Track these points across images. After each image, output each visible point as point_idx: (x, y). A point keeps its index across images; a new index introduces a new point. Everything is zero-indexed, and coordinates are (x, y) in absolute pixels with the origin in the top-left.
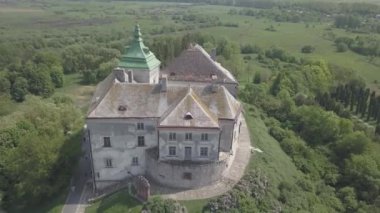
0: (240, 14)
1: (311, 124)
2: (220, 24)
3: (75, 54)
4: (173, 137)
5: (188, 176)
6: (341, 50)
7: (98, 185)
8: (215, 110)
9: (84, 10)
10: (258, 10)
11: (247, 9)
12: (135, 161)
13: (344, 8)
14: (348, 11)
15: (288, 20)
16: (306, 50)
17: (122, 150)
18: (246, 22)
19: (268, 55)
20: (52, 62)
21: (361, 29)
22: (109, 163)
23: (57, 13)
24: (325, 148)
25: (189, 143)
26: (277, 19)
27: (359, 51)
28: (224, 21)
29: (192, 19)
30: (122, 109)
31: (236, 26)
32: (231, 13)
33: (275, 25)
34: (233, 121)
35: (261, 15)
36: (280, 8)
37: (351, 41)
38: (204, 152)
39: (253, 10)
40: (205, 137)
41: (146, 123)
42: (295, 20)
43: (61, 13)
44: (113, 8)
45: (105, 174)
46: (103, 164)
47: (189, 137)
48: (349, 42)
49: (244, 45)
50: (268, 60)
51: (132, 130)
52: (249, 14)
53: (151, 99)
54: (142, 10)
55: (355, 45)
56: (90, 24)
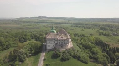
0: (74, 26)
1: (86, 45)
2: (68, 29)
3: (33, 34)
4: (60, 41)
5: (62, 47)
6: (100, 35)
7: (47, 50)
8: (66, 37)
9: (31, 25)
10: (79, 26)
11: (76, 25)
12: (53, 46)
13: (103, 25)
14: (104, 26)
15: (87, 28)
16: (91, 35)
17: (51, 44)
18: (76, 28)
19: (81, 35)
20: (28, 36)
21: (107, 30)
22: (49, 46)
23: (24, 26)
24: (89, 49)
25: (62, 42)
26: (85, 28)
27: (105, 35)
28: (70, 28)
29: (61, 27)
30: (52, 37)
31: (73, 29)
32: (72, 26)
33: (84, 29)
34: (69, 39)
35: (80, 27)
36: (86, 25)
37: (103, 33)
38: (64, 43)
39: (78, 25)
40: (65, 41)
41: (55, 39)
42: (89, 28)
43: (25, 26)
44: (39, 25)
45: (48, 48)
46: (48, 46)
47: (62, 41)
48: (102, 33)
49: (75, 33)
50: (81, 37)
51: (53, 40)
52: (77, 26)
53: (56, 36)
54: (47, 25)
55: (104, 34)
56: (34, 29)
